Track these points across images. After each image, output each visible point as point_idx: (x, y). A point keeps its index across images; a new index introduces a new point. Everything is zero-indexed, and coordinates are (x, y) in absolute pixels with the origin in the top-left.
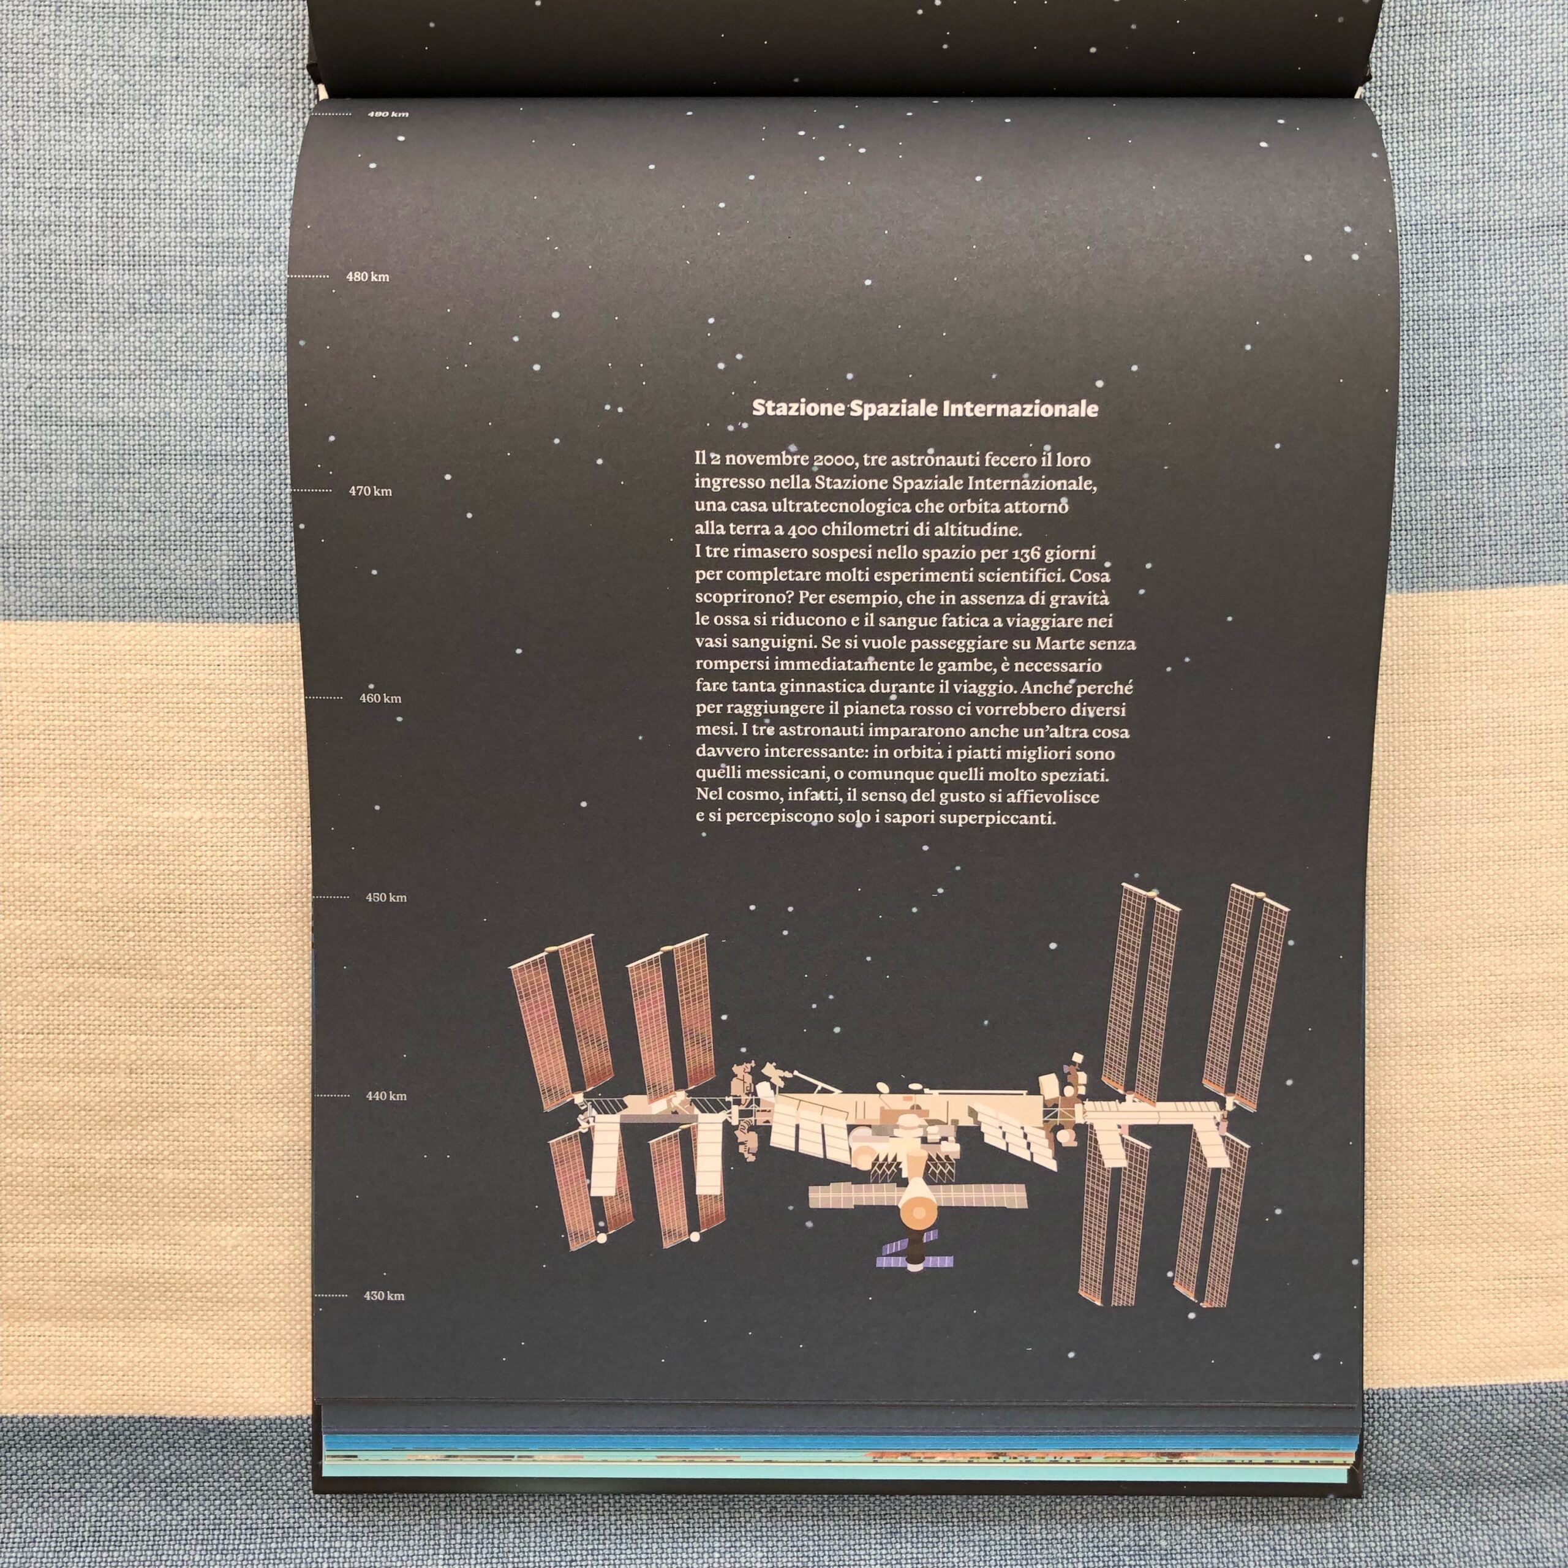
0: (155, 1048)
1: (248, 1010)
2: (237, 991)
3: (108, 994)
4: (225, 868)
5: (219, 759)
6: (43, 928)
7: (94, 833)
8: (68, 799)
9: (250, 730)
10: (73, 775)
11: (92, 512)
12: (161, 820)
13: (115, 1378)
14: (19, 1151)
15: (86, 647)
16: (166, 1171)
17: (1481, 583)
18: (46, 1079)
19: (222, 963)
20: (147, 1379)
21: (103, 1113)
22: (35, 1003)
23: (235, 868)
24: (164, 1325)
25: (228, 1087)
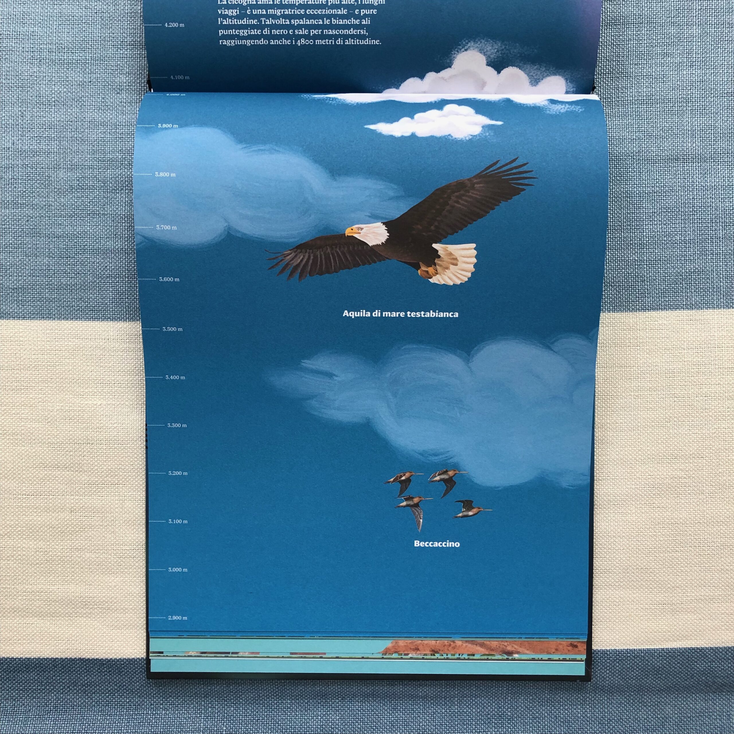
0: (81, 501)
1: (121, 486)
2: (116, 477)
3: (61, 479)
4: (111, 425)
5: (108, 379)
6: (34, 450)
7: (55, 410)
8: (45, 396)
9: (122, 367)
10: (47, 385)
11: (54, 274)
12: (84, 405)
13: (64, 642)
14: (24, 545)
15: (52, 331)
16: (86, 554)
17: (644, 309)
18: (35, 514)
19: (110, 466)
20: (78, 642)
21: (59, 529)
22: (31, 482)
23: (115, 425)
24: (85, 619)
25: (112, 518)
